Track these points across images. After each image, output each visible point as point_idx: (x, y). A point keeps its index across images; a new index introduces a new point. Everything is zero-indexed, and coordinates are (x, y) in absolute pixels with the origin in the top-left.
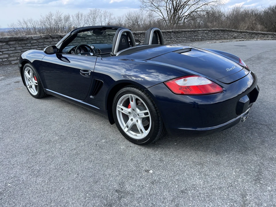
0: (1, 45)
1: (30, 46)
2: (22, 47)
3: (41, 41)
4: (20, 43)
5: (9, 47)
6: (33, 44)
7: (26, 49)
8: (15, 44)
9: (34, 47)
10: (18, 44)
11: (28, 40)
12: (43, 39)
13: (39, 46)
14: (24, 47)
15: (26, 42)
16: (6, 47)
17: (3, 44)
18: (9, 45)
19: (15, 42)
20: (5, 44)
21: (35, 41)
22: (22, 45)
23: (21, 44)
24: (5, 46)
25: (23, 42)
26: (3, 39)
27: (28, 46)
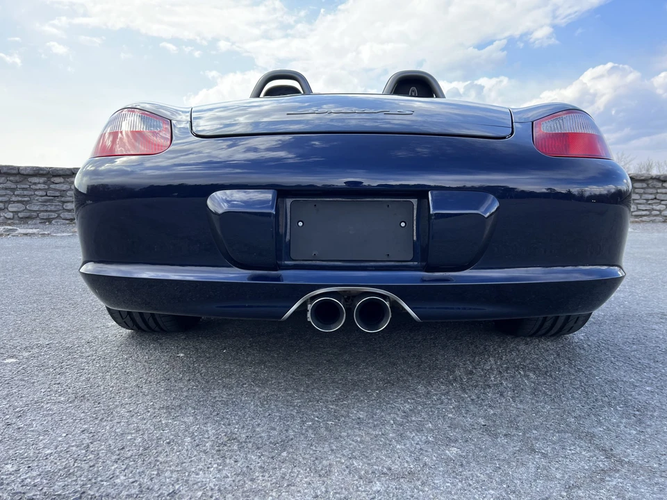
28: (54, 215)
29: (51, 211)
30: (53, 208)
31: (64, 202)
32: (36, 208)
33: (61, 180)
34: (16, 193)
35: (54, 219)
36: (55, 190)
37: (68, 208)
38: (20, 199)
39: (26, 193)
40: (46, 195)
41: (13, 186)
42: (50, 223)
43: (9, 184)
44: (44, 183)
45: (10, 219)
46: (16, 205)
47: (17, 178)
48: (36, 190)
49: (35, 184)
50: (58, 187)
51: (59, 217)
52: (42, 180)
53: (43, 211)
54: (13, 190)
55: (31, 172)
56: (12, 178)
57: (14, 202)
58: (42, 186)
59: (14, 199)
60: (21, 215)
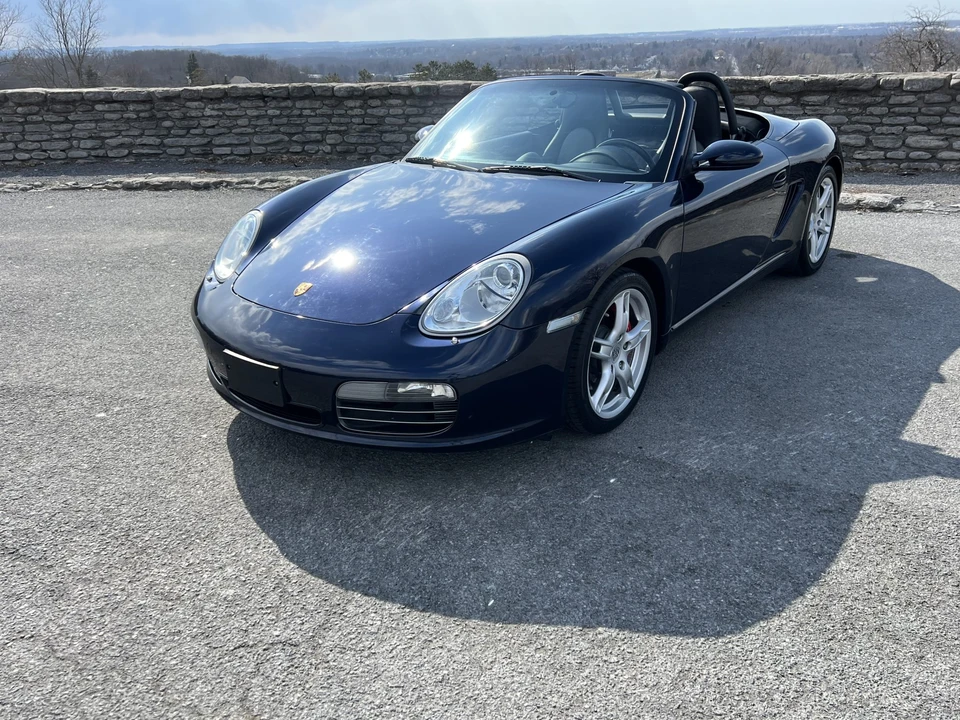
0: (777, 103)
1: (881, 116)
2: (848, 115)
3: (937, 97)
4: (842, 101)
5: (802, 112)
6: (897, 109)
7: (859, 123)
8: (824, 104)
9: (896, 121)
10: (836, 105)
11: (882, 93)
12: (954, 92)
13: (920, 119)
14: (855, 115)
15: (868, 100)
16: (788, 113)
17: (784, 102)
18: (804, 105)
19: (826, 97)
20: (789, 100)
21: (911, 98)
22: (850, 109)
23: (846, 104)
24: (789, 107)
25: (854, 99)
26: (783, 86)
27: (872, 114)
28: (372, 149)
29: (369, 144)
30: (370, 140)
31: (382, 132)
32: (353, 140)
33: (378, 102)
34: (334, 120)
35: (372, 154)
36: (372, 116)
37: (387, 140)
38: (337, 128)
39: (342, 120)
40: (363, 123)
41: (330, 112)
42: (369, 158)
43: (326, 110)
44: (361, 107)
45: (328, 153)
46: (333, 135)
47: (333, 102)
48: (352, 116)
49: (351, 108)
50: (375, 111)
51: (377, 152)
52: (358, 103)
53: (361, 144)
54: (330, 116)
55: (346, 94)
56: (327, 102)
57: (332, 132)
58: (357, 111)
59: (331, 128)
60: (339, 148)
